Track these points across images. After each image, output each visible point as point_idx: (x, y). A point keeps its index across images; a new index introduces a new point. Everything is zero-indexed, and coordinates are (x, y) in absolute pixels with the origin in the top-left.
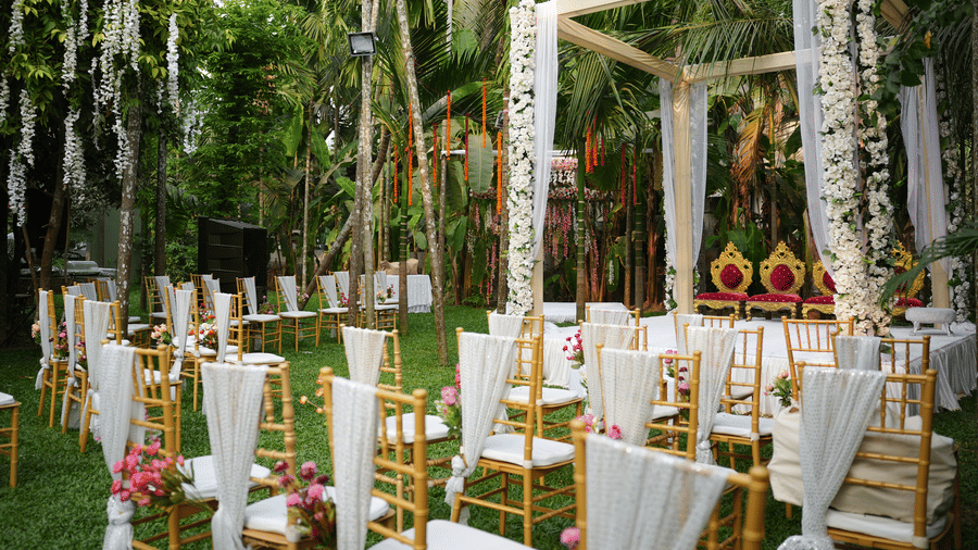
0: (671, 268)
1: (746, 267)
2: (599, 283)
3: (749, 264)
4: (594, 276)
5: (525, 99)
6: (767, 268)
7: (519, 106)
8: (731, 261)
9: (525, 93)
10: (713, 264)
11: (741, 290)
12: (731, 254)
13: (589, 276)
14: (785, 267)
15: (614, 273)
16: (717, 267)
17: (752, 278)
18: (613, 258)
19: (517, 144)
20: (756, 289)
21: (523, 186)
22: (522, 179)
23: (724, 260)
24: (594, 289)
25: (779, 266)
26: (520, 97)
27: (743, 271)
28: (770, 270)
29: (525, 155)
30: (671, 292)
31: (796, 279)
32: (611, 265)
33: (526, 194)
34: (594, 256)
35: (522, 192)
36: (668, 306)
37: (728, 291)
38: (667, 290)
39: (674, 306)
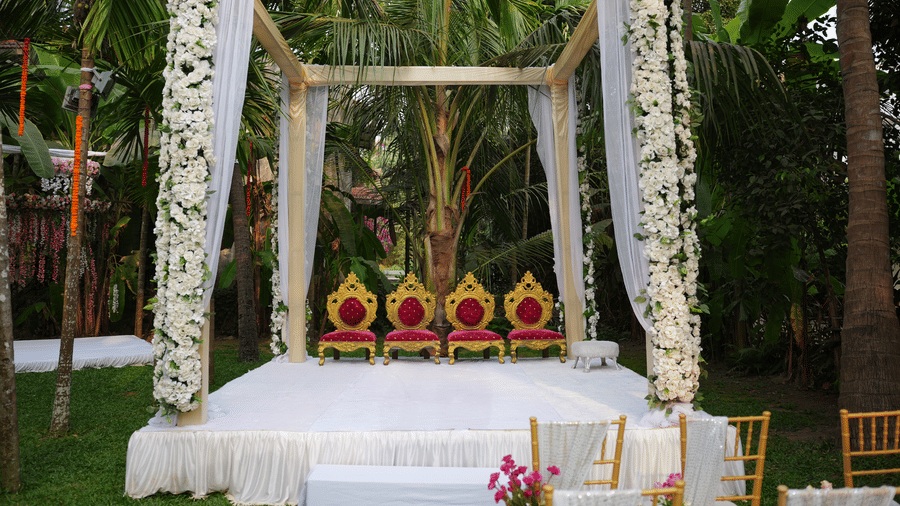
0: (281, 304)
1: (370, 301)
2: (96, 311)
3: (374, 298)
4: (90, 303)
5: (202, 69)
6: (394, 301)
7: (193, 77)
8: (351, 294)
9: (203, 59)
10: (330, 298)
11: (363, 327)
12: (352, 286)
13: (83, 303)
14: (414, 300)
15: (119, 299)
16: (335, 301)
17: (377, 313)
18: (117, 281)
19: (188, 133)
20: (381, 326)
21: (197, 201)
22: (195, 188)
23: (343, 294)
24: (89, 319)
25: (408, 299)
26: (196, 63)
27: (366, 305)
28: (398, 304)
29: (201, 153)
30: (279, 333)
31: (427, 313)
32: (115, 290)
33: (199, 211)
34: (91, 279)
35: (195, 208)
36: (276, 350)
37: (349, 329)
38: (274, 330)
39: (284, 349)
